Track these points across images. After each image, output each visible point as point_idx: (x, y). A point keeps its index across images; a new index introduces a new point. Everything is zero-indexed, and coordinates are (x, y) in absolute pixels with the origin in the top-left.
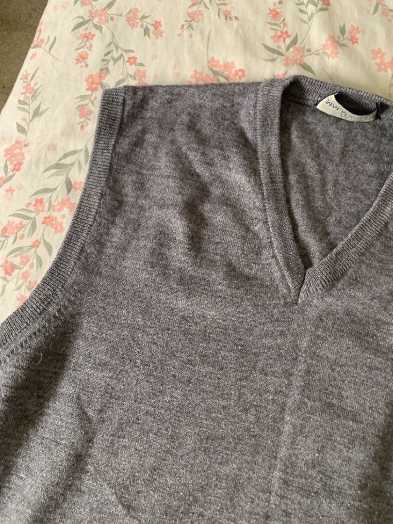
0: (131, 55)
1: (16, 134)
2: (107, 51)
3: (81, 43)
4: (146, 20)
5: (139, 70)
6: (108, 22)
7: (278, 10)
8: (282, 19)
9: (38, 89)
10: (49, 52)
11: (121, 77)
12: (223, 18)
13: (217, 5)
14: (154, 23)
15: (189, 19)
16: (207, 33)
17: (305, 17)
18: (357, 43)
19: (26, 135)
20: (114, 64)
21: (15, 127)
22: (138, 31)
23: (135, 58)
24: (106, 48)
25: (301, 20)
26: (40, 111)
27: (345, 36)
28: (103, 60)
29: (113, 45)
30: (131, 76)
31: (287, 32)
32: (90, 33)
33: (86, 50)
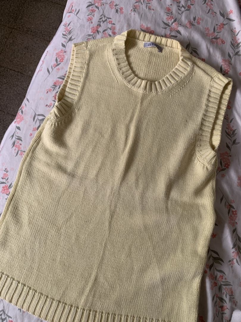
0: (110, 20)
1: (61, 47)
2: (100, 18)
3: (90, 13)
4: (117, 6)
5: (113, 26)
6: (102, 6)
7: (170, 8)
8: (171, 12)
9: (71, 30)
10: (76, 16)
11: (105, 29)
12: (148, 9)
13: (146, 3)
14: (120, 8)
15: (134, 8)
16: (141, 14)
17: (180, 12)
18: (200, 24)
19: (65, 48)
20: (103, 23)
21: (61, 44)
22: (114, 10)
23: (112, 21)
24: (100, 16)
25: (179, 13)
26: (72, 39)
27: (195, 22)
28: (99, 21)
29: (103, 15)
30: (109, 28)
31: (172, 17)
32: (94, 9)
33: (92, 16)
